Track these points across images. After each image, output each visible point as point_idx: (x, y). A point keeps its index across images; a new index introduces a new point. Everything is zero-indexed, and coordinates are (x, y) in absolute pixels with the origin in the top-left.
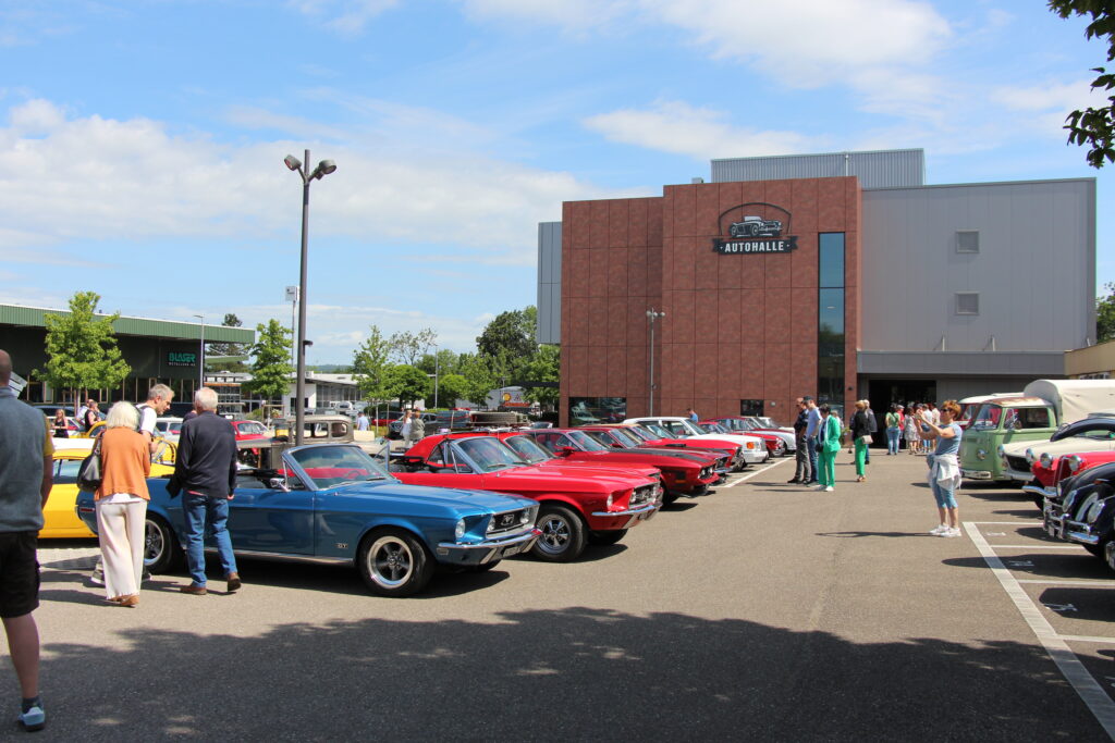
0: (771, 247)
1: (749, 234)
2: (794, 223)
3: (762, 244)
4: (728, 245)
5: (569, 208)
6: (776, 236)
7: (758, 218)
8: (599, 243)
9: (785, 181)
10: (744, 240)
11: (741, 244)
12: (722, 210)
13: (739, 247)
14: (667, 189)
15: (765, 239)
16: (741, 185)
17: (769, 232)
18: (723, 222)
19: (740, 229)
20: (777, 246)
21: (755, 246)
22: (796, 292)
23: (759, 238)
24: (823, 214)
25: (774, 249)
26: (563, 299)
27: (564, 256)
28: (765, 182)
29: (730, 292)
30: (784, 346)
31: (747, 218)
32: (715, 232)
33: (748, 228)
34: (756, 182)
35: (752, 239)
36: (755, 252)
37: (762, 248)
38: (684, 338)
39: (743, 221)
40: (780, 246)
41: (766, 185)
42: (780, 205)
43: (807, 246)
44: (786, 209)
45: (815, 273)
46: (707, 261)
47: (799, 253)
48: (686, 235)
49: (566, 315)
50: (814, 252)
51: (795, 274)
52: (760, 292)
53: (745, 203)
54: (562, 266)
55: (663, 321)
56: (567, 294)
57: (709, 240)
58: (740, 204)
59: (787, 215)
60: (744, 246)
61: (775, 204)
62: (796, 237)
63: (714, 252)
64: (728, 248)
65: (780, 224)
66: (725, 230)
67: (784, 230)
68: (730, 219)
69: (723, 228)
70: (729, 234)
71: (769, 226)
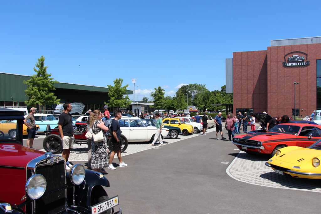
0: (301, 64)
1: (294, 61)
2: (308, 57)
3: (299, 63)
4: (288, 64)
5: (235, 54)
6: (303, 61)
7: (297, 56)
8: (244, 64)
9: (305, 45)
10: (293, 62)
11: (292, 64)
12: (286, 54)
13: (291, 64)
14: (269, 48)
15: (299, 62)
16: (292, 46)
17: (301, 60)
18: (286, 57)
19: (292, 59)
20: (303, 64)
21: (296, 64)
22: (309, 77)
23: (297, 62)
24: (317, 54)
25: (302, 65)
26: (233, 80)
27: (233, 68)
28: (299, 45)
29: (288, 78)
30: (306, 93)
31: (293, 56)
32: (283, 60)
33: (294, 59)
34: (296, 45)
35: (295, 62)
36: (296, 66)
37: (299, 64)
38: (274, 91)
39: (292, 57)
40: (304, 64)
41: (299, 46)
42: (304, 52)
43: (313, 64)
44: (306, 53)
45: (315, 72)
46: (281, 69)
47: (310, 66)
48: (275, 61)
49: (235, 85)
50: (315, 66)
51: (309, 72)
52: (298, 77)
53: (293, 51)
54: (233, 71)
55: (268, 86)
56: (235, 78)
57: (282, 63)
58: (291, 52)
59: (306, 55)
60: (293, 64)
61: (302, 52)
62: (309, 61)
63: (283, 66)
64: (288, 65)
65: (304, 57)
66: (287, 60)
67: (305, 59)
68: (288, 56)
69: (286, 59)
70: (288, 60)
71: (301, 58)
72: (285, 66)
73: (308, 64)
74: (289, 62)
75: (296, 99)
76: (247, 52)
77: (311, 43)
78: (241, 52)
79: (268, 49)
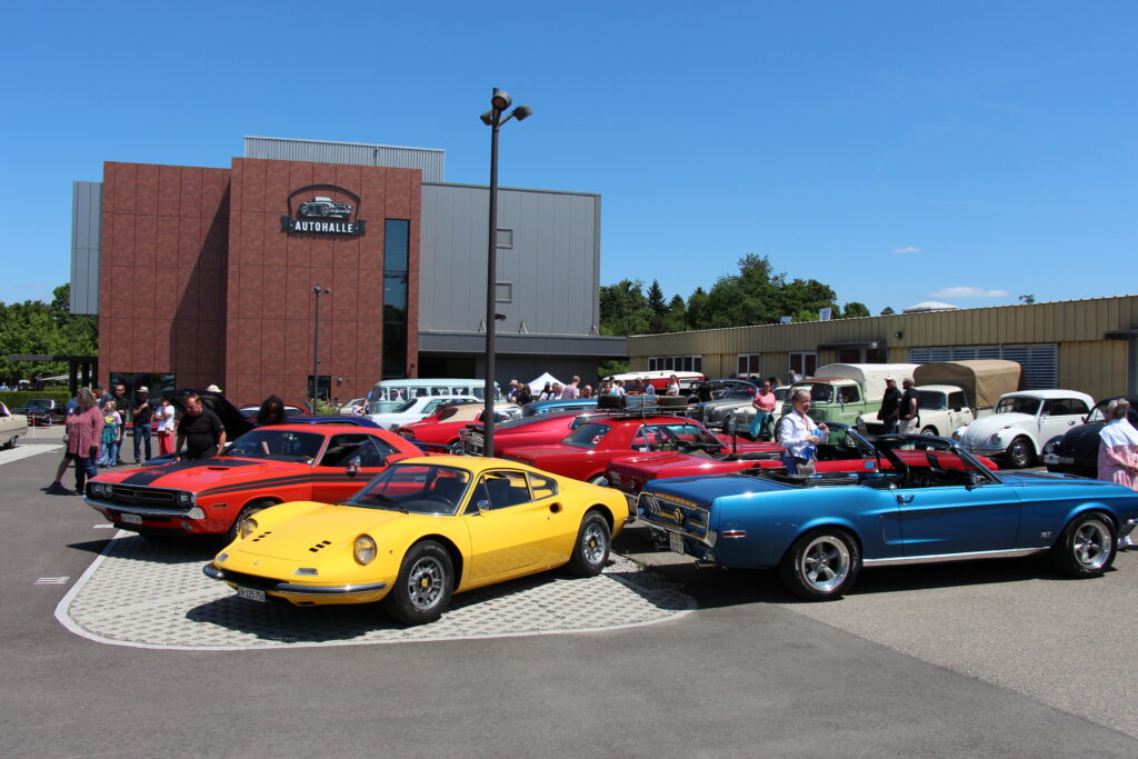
0: (340, 228)
1: (320, 214)
2: (363, 207)
3: (332, 225)
4: (298, 223)
5: (112, 169)
6: (345, 219)
7: (329, 199)
8: (146, 209)
9: (355, 167)
10: (315, 219)
11: (312, 223)
12: (293, 188)
13: (309, 226)
14: (237, 161)
15: (335, 220)
16: (313, 166)
17: (339, 214)
18: (292, 200)
19: (311, 209)
20: (346, 228)
21: (325, 227)
22: (363, 274)
23: (329, 219)
24: (389, 202)
25: (344, 231)
26: (100, 267)
27: (103, 222)
28: (335, 165)
29: (298, 269)
30: (351, 325)
31: (317, 199)
32: (285, 210)
33: (319, 208)
34: (328, 164)
35: (322, 219)
36: (325, 232)
37: (332, 229)
38: (250, 314)
39: (314, 201)
40: (349, 228)
41: (336, 168)
42: (350, 189)
43: (375, 230)
44: (356, 193)
45: (381, 257)
46: (276, 238)
47: (366, 237)
48: (255, 209)
49: (107, 285)
50: (381, 237)
51: (363, 256)
52: (329, 271)
53: (316, 183)
54: (102, 231)
55: (229, 296)
56: (107, 261)
57: (279, 217)
58: (311, 184)
59: (357, 200)
60: (314, 226)
61: (345, 188)
62: (365, 222)
63: (283, 230)
64: (298, 227)
65: (349, 208)
66: (295, 209)
67: (353, 214)
68: (300, 198)
69: (293, 205)
70: (299, 212)
71: (340, 209)
72: (288, 229)
73: (360, 231)
74: (302, 218)
75: (319, 341)
76: (160, 167)
77: (371, 163)
78: (137, 165)
79: (233, 166)
